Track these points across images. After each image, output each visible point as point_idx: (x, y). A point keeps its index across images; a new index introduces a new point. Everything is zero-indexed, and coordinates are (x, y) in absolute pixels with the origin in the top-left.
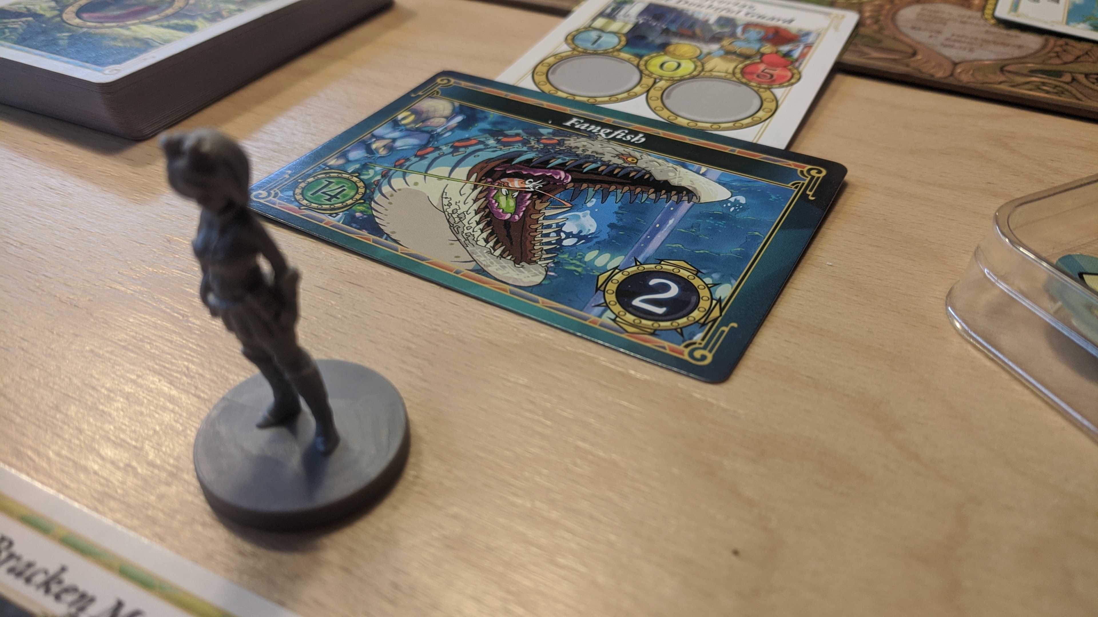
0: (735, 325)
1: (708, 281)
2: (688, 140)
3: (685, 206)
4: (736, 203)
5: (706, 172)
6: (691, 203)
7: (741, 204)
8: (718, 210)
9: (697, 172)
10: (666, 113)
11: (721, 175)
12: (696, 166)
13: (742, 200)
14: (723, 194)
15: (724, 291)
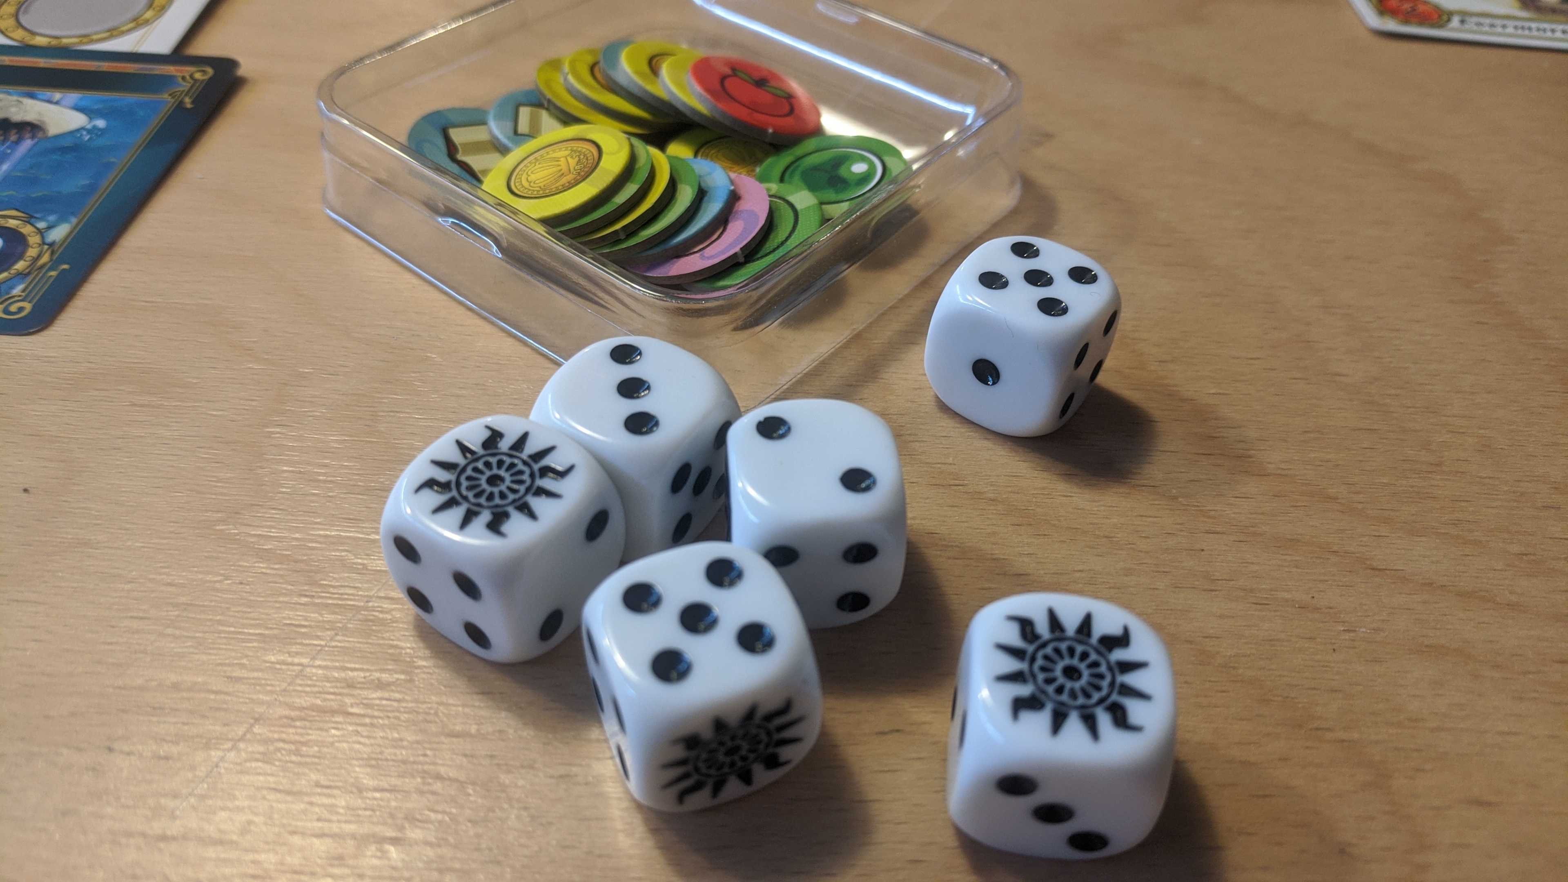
0: (66, 266)
1: (41, 225)
2: (42, 62)
3: (27, 144)
4: (93, 131)
5: (61, 99)
6: (36, 140)
7: (100, 130)
8: (67, 143)
9: (49, 101)
10: (19, 34)
11: (81, 99)
12: (48, 93)
13: (101, 123)
14: (78, 120)
15: (59, 233)
